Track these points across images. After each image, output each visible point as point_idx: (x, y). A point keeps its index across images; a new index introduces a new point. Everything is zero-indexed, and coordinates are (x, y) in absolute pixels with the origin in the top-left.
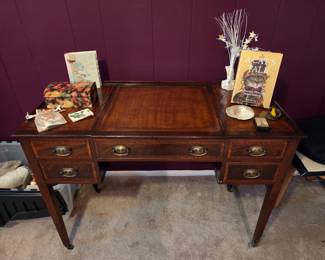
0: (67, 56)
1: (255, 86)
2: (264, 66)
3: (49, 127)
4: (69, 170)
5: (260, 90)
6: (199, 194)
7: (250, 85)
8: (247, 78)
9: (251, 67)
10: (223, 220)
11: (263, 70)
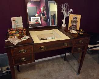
0: (12, 19)
1: (75, 24)
2: (76, 18)
3: (18, 43)
4: (23, 59)
5: (76, 25)
6: (56, 64)
7: (73, 24)
8: (72, 22)
9: (73, 19)
10: (67, 70)
11: (76, 19)
